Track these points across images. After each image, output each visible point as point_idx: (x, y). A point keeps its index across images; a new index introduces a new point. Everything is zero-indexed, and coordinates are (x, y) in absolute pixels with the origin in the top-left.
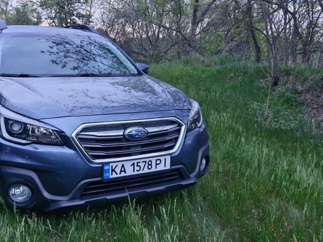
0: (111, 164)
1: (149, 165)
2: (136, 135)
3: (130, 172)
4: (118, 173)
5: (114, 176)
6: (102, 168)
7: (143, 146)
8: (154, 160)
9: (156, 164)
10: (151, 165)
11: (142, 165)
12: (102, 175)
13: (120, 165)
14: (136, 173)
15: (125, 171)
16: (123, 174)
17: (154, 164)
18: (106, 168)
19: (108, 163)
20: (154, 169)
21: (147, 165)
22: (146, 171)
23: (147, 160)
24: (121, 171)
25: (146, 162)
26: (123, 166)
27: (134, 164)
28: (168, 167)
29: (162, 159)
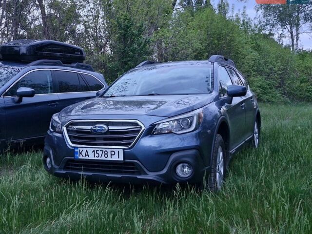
0: (79, 149)
1: (105, 154)
2: (98, 130)
3: (91, 157)
4: (84, 156)
5: (81, 157)
6: (74, 150)
7: (105, 139)
8: (109, 151)
9: (111, 155)
10: (107, 154)
11: (100, 153)
12: (74, 156)
13: (85, 150)
14: (96, 158)
15: (88, 155)
16: (87, 158)
17: (109, 154)
18: (76, 150)
19: (77, 148)
20: (109, 158)
21: (104, 154)
22: (103, 158)
23: (104, 150)
24: (86, 155)
25: (103, 151)
26: (87, 151)
27: (94, 151)
28: (121, 159)
29: (116, 151)
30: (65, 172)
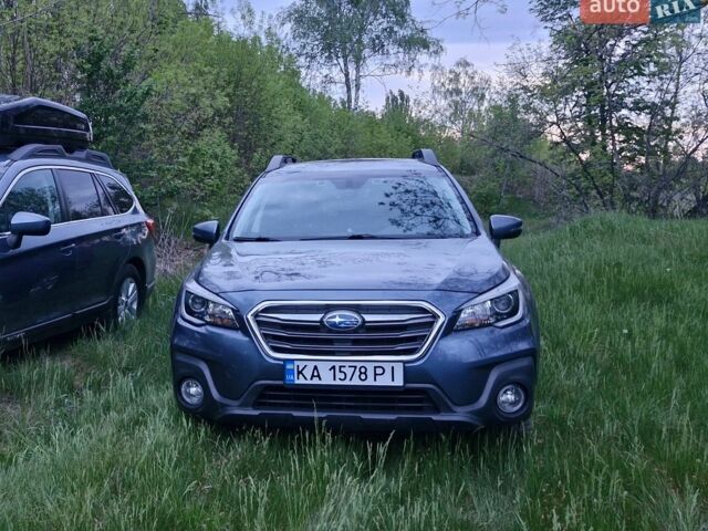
0: (296, 363)
1: (361, 373)
2: (340, 323)
3: (327, 379)
4: (309, 377)
5: (301, 381)
6: (284, 366)
7: (355, 342)
8: (370, 367)
9: (376, 375)
10: (365, 373)
11: (349, 371)
12: (283, 378)
13: (311, 366)
14: (338, 382)
15: (319, 376)
16: (316, 381)
17: (370, 373)
18: (289, 366)
19: (292, 361)
20: (370, 382)
21: (357, 373)
22: (356, 382)
23: (359, 365)
24: (313, 376)
25: (355, 367)
26: (316, 368)
27: (334, 367)
28: (399, 382)
29: (388, 367)
30: (256, 413)
